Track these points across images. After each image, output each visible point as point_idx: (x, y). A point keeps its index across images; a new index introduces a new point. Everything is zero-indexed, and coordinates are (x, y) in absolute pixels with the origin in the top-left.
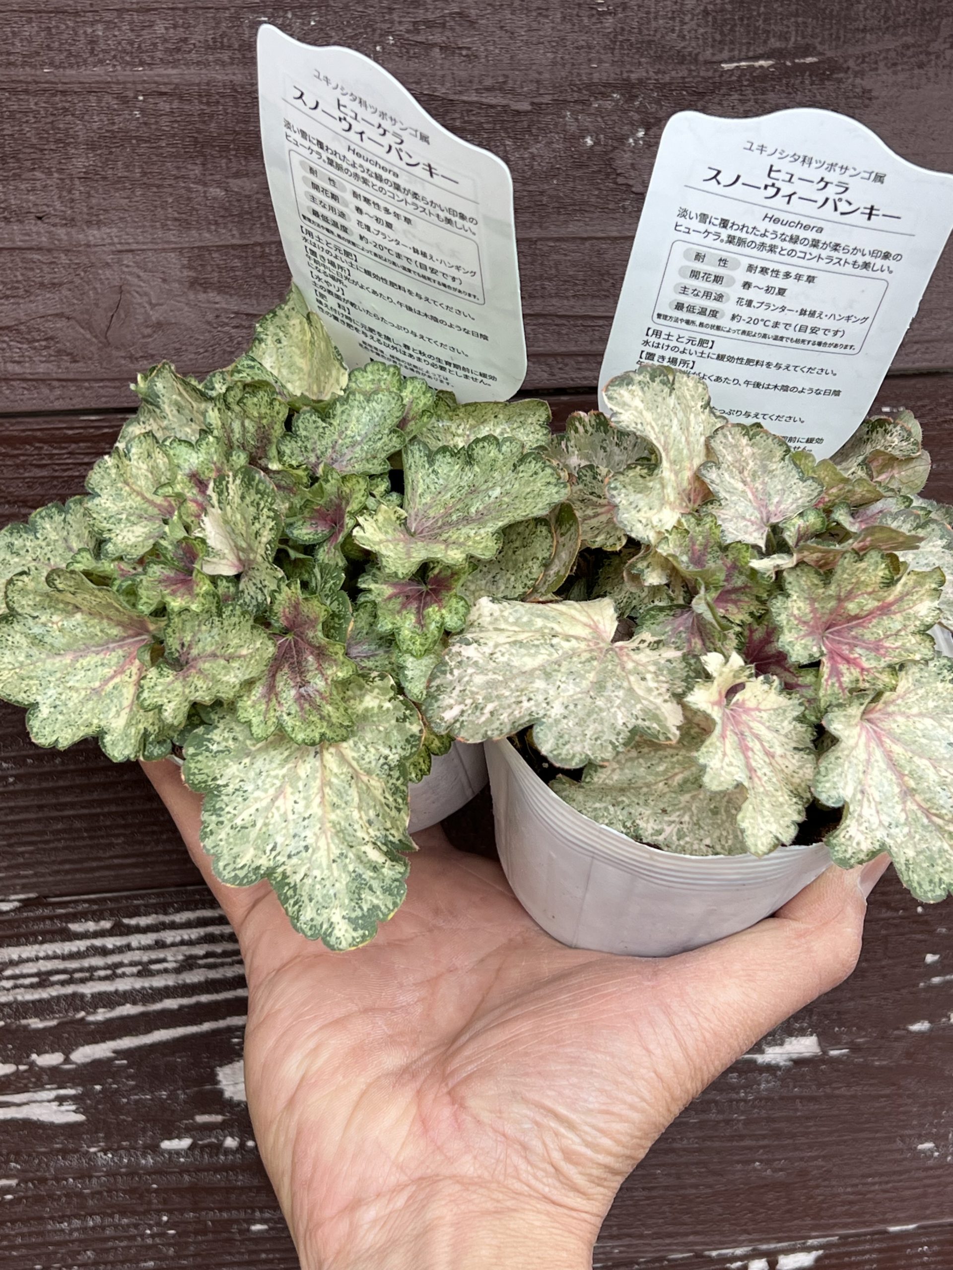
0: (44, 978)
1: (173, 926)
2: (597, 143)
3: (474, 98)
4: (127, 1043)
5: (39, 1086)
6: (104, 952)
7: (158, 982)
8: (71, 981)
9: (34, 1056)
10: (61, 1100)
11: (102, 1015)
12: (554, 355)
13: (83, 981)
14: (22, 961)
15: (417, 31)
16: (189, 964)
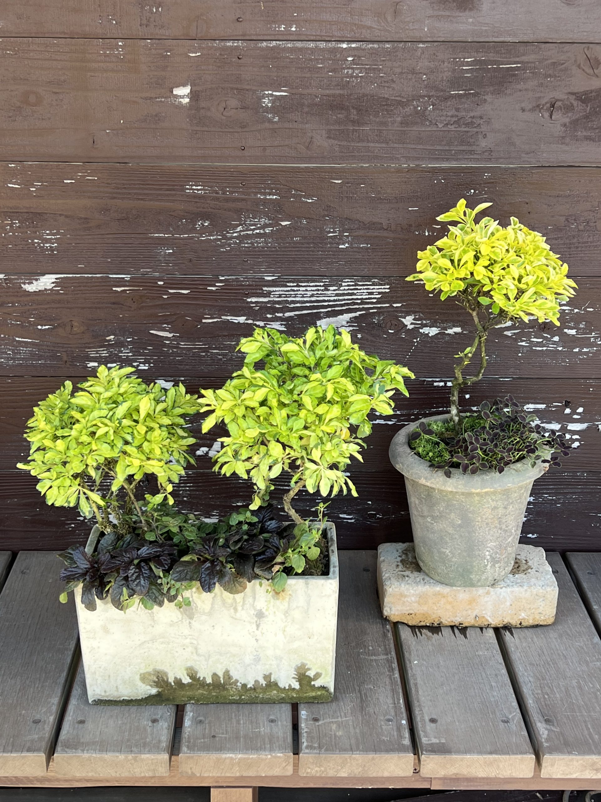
0: (280, 296)
1: (310, 286)
2: (421, 109)
3: (393, 98)
4: (297, 313)
5: (277, 321)
6: (294, 291)
7: (305, 299)
8: (286, 297)
9: (276, 314)
10: (281, 324)
11: (292, 306)
12: (407, 157)
13: (289, 297)
14: (276, 291)
15: (382, 83)
16: (312, 296)
